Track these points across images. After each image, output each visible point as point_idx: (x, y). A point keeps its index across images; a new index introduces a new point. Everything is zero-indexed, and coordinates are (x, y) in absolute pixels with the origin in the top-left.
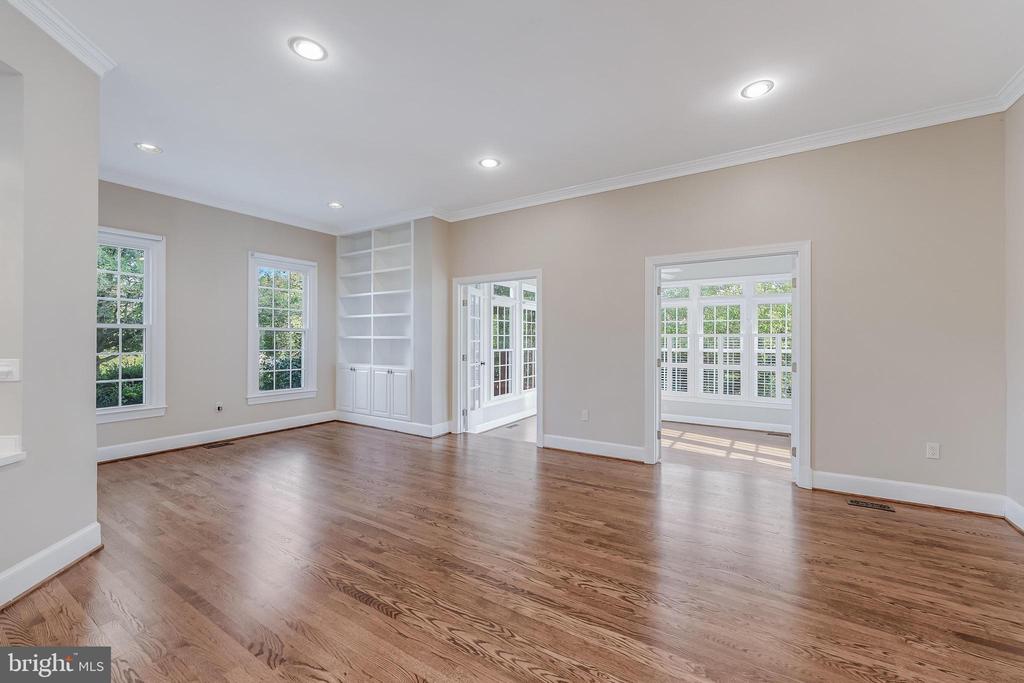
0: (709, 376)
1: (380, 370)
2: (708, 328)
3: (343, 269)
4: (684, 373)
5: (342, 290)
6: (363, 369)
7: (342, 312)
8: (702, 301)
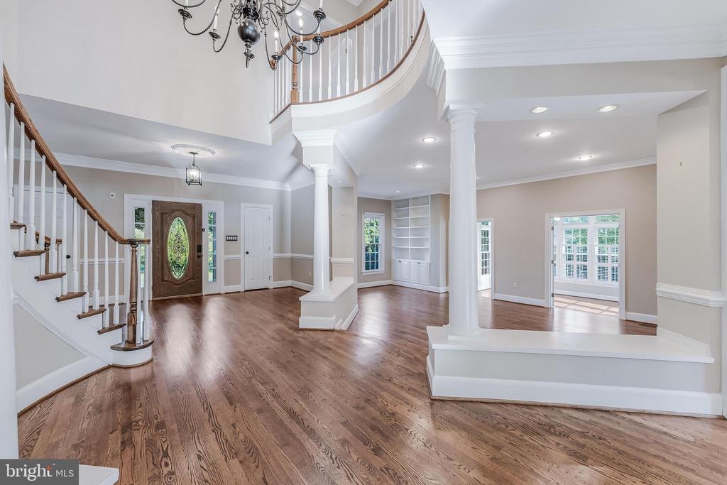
0: (602, 271)
1: (414, 262)
2: (601, 241)
3: (394, 215)
4: (585, 267)
5: (394, 225)
6: (405, 262)
7: (394, 235)
8: (597, 225)
